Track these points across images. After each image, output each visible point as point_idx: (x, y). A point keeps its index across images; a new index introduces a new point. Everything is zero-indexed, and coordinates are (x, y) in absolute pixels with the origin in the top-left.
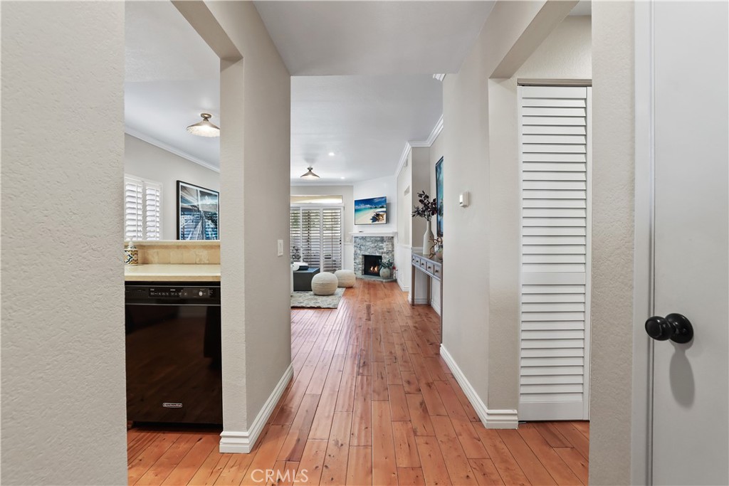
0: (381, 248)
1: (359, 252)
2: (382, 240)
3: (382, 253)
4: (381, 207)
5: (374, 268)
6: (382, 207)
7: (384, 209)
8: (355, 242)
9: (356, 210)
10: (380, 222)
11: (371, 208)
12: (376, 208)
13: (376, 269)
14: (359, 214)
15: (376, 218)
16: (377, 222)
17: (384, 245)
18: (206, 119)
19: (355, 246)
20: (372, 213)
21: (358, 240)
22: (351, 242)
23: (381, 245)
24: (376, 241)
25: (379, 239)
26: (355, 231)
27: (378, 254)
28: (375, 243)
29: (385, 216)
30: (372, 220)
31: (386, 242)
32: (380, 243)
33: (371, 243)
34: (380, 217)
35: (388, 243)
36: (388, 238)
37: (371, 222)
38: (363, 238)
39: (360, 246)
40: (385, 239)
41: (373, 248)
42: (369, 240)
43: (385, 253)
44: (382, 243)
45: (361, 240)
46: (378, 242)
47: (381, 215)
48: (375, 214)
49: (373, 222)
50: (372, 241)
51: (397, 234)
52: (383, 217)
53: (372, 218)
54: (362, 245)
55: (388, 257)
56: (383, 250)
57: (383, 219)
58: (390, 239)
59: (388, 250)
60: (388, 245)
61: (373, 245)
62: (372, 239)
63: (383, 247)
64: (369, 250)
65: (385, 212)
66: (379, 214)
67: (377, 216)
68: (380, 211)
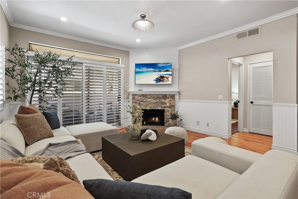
0: (164, 103)
1: (138, 107)
2: (165, 97)
3: (165, 107)
4: (165, 71)
5: (155, 119)
6: (168, 71)
7: (170, 73)
8: (133, 99)
9: (136, 73)
10: (164, 83)
11: (154, 71)
12: (160, 71)
13: (157, 119)
15: (160, 79)
16: (161, 83)
17: (167, 101)
19: (133, 102)
20: (156, 75)
21: (136, 97)
23: (163, 101)
25: (161, 96)
26: (133, 89)
27: (160, 108)
28: (157, 99)
29: (170, 78)
30: (156, 81)
31: (169, 98)
32: (162, 99)
33: (153, 99)
34: (165, 79)
35: (170, 99)
36: (171, 95)
37: (154, 82)
38: (142, 95)
39: (140, 102)
40: (167, 96)
41: (154, 103)
42: (149, 97)
43: (167, 107)
44: (165, 100)
45: (141, 97)
46: (160, 98)
47: (166, 77)
48: (159, 76)
49: (156, 82)
50: (153, 98)
51: (179, 93)
52: (168, 79)
53: (156, 79)
54: (142, 101)
55: (171, 110)
56: (165, 105)
57: (168, 81)
58: (173, 96)
59: (170, 105)
60: (171, 101)
61: (155, 101)
62: (154, 96)
63: (166, 102)
64: (150, 105)
65: (171, 75)
66: (163, 76)
67: (161, 78)
68: (165, 74)
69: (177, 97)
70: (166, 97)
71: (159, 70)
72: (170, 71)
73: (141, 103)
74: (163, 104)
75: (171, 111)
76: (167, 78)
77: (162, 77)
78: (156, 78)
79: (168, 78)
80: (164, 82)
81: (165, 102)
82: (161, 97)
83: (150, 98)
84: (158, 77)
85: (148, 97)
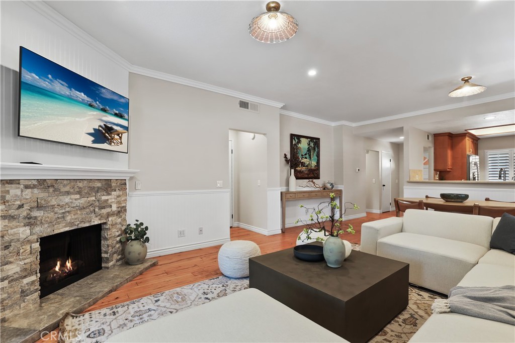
0: (107, 204)
1: (24, 232)
2: (107, 185)
3: (108, 216)
4: (116, 115)
5: (63, 265)
6: (121, 116)
10: (112, 147)
11: (91, 105)
12: (104, 110)
13: (69, 264)
15: (103, 135)
16: (105, 146)
17: (112, 198)
21: (15, 192)
23: (104, 198)
25: (99, 185)
28: (88, 195)
29: (124, 138)
30: (93, 139)
31: (115, 191)
32: (102, 193)
33: (78, 196)
34: (116, 137)
35: (118, 193)
36: (119, 182)
37: (88, 141)
38: (42, 184)
39: (31, 209)
40: (113, 185)
42: (67, 189)
43: (113, 214)
44: (109, 194)
45: (36, 191)
46: (98, 192)
47: (116, 131)
48: (102, 124)
49: (94, 142)
50: (79, 193)
52: (121, 138)
53: (93, 132)
54: (39, 207)
55: (120, 220)
56: (108, 210)
57: (121, 143)
58: (122, 184)
59: (118, 207)
60: (119, 196)
61: (83, 201)
62: (80, 185)
63: (110, 201)
64: (69, 218)
66: (111, 129)
67: (105, 131)
68: (116, 122)
70: (110, 186)
71: (101, 107)
72: (126, 119)
73: (36, 213)
74: (104, 208)
75: (120, 223)
76: (118, 135)
77: (109, 130)
78: (94, 129)
79: (120, 135)
80: (113, 144)
81: (108, 200)
82: (98, 188)
83: (68, 193)
84: (100, 126)
85: (64, 189)
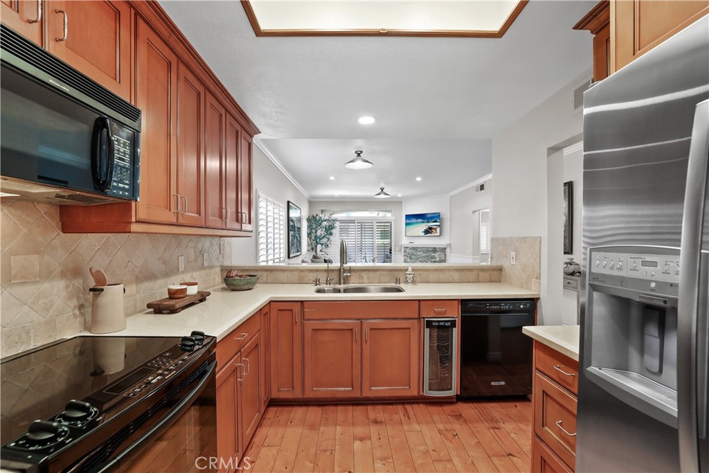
1: (409, 261)
2: (435, 250)
3: (435, 262)
4: (434, 222)
6: (436, 222)
7: (438, 224)
8: (405, 252)
9: (407, 224)
10: (433, 235)
11: (423, 222)
12: (428, 222)
14: (409, 227)
15: (428, 231)
16: (429, 235)
17: (436, 255)
18: (359, 155)
19: (405, 255)
20: (424, 226)
21: (408, 250)
22: (400, 251)
23: (433, 255)
24: (428, 251)
25: (431, 249)
26: (405, 242)
28: (427, 253)
29: (438, 230)
32: (432, 253)
33: (423, 253)
34: (434, 230)
35: (439, 253)
38: (413, 248)
40: (437, 250)
41: (424, 257)
43: (437, 262)
44: (435, 253)
45: (412, 250)
47: (434, 228)
48: (428, 227)
49: (424, 234)
51: (450, 245)
52: (436, 230)
56: (435, 260)
57: (437, 232)
58: (444, 250)
59: (440, 259)
60: (440, 255)
62: (424, 249)
64: (420, 259)
65: (439, 226)
68: (434, 225)
69: (448, 251)
73: (412, 256)
74: (433, 258)
77: (430, 228)
78: (424, 230)
82: (431, 251)
83: (420, 251)
85: (418, 250)
